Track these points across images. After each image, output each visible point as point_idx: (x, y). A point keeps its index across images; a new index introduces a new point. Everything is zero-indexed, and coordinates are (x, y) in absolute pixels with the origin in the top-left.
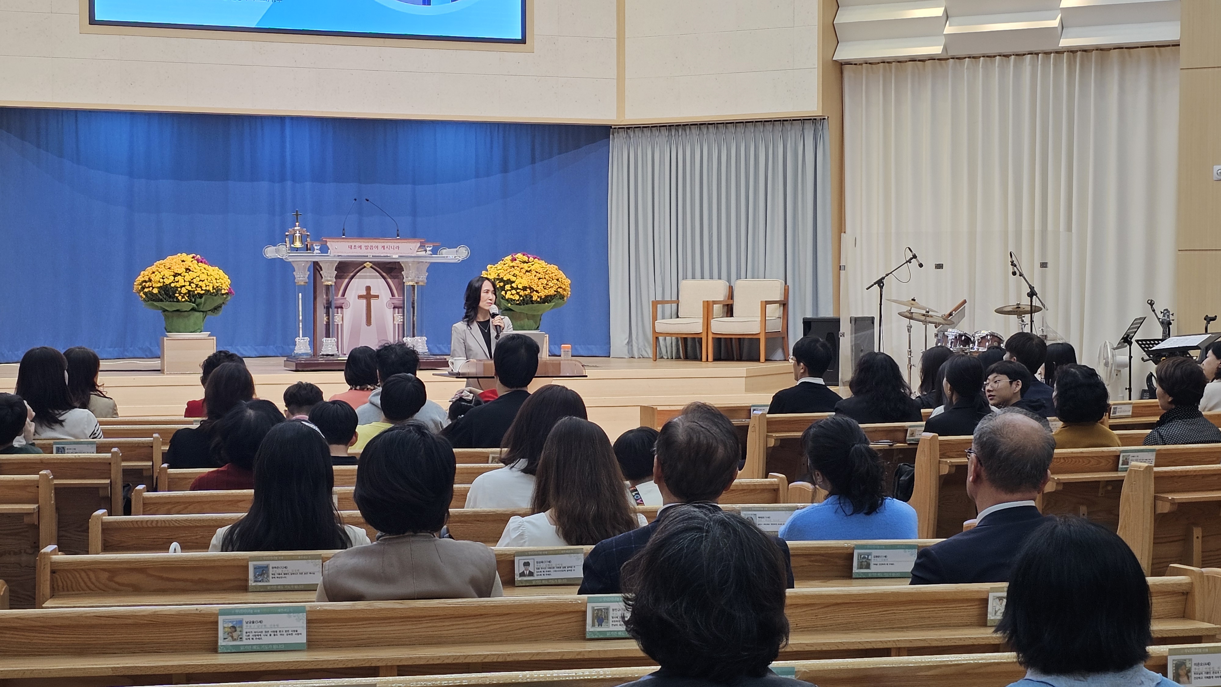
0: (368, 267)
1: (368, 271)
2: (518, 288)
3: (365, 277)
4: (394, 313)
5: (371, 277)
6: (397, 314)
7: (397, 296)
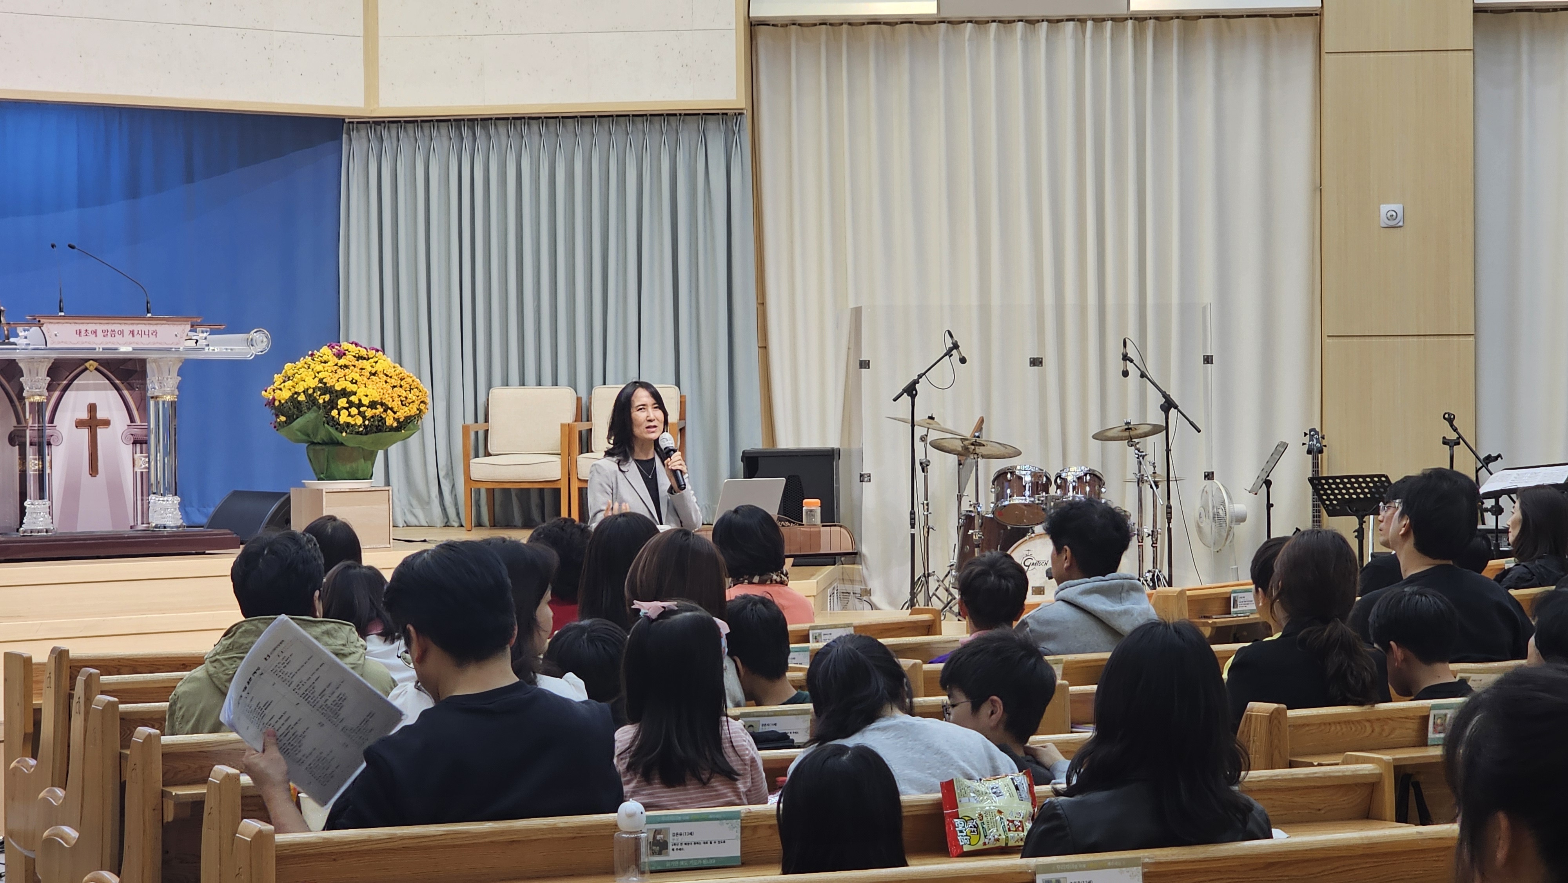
0: (92, 368)
1: (91, 378)
2: (360, 405)
3: (86, 388)
4: (134, 452)
5: (97, 388)
6: (138, 455)
7: (138, 422)
